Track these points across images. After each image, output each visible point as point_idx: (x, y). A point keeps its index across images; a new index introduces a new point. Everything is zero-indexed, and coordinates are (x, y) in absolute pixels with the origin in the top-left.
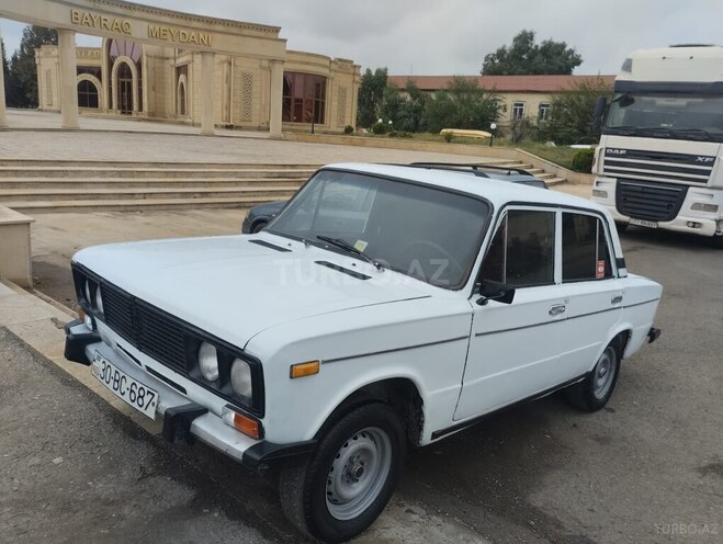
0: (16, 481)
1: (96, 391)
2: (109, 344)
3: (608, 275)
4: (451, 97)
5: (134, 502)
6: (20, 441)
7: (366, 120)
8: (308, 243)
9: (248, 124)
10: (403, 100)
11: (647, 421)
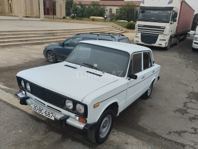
0: (11, 139)
1: (22, 109)
2: (32, 99)
3: (151, 66)
4: (92, 7)
5: (46, 140)
6: (7, 127)
7: (68, 14)
8: (81, 65)
9: (33, 16)
10: (78, 8)
11: (160, 100)
